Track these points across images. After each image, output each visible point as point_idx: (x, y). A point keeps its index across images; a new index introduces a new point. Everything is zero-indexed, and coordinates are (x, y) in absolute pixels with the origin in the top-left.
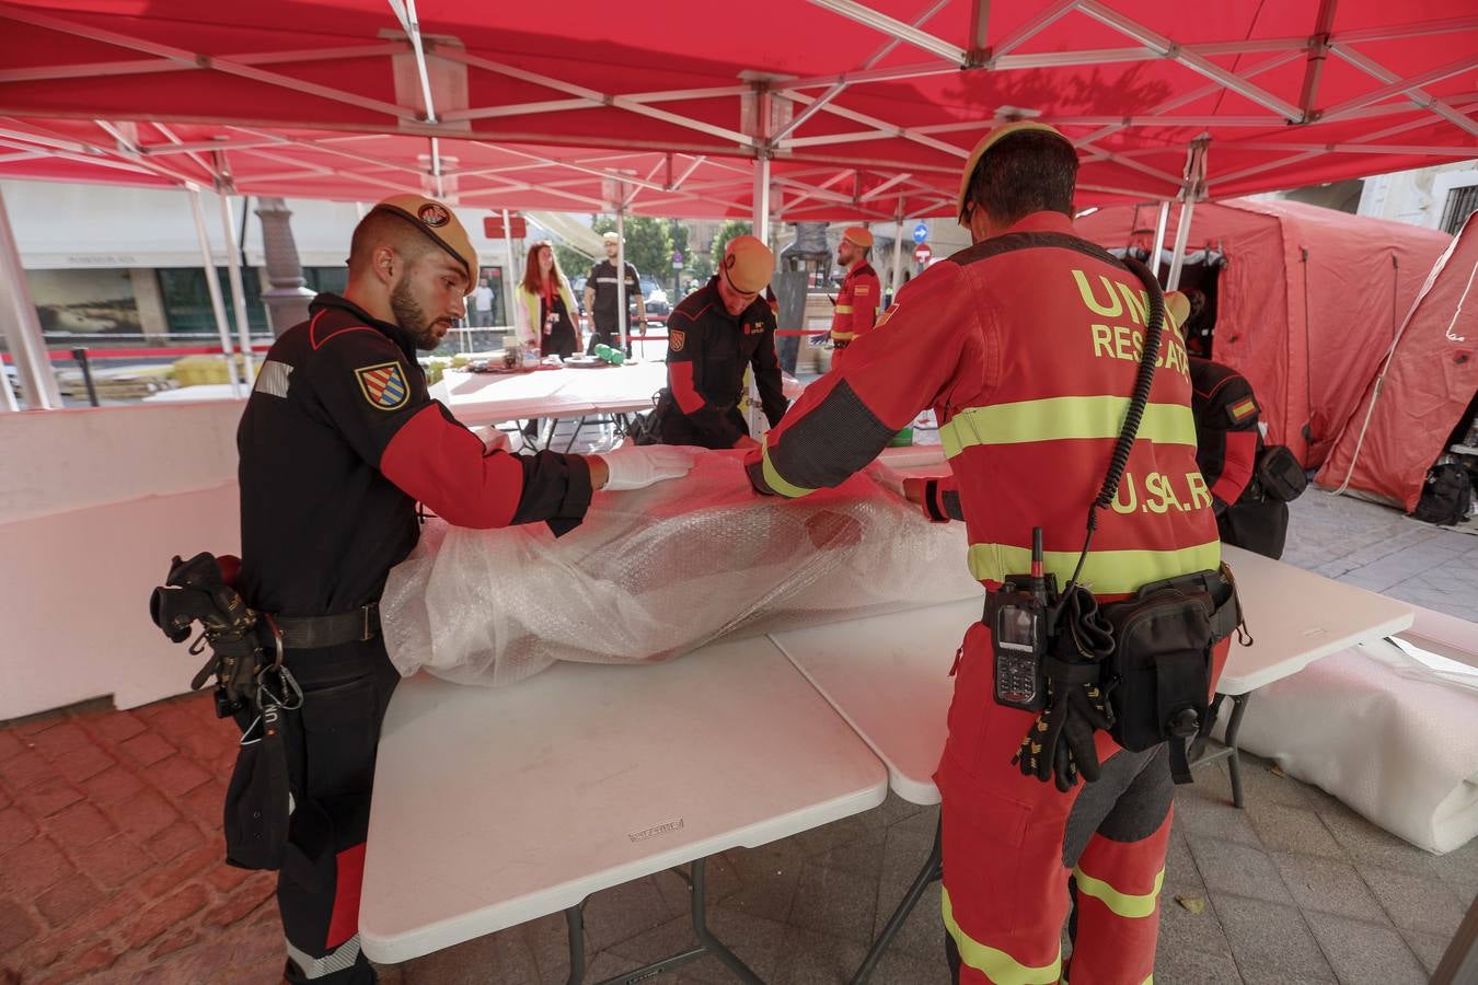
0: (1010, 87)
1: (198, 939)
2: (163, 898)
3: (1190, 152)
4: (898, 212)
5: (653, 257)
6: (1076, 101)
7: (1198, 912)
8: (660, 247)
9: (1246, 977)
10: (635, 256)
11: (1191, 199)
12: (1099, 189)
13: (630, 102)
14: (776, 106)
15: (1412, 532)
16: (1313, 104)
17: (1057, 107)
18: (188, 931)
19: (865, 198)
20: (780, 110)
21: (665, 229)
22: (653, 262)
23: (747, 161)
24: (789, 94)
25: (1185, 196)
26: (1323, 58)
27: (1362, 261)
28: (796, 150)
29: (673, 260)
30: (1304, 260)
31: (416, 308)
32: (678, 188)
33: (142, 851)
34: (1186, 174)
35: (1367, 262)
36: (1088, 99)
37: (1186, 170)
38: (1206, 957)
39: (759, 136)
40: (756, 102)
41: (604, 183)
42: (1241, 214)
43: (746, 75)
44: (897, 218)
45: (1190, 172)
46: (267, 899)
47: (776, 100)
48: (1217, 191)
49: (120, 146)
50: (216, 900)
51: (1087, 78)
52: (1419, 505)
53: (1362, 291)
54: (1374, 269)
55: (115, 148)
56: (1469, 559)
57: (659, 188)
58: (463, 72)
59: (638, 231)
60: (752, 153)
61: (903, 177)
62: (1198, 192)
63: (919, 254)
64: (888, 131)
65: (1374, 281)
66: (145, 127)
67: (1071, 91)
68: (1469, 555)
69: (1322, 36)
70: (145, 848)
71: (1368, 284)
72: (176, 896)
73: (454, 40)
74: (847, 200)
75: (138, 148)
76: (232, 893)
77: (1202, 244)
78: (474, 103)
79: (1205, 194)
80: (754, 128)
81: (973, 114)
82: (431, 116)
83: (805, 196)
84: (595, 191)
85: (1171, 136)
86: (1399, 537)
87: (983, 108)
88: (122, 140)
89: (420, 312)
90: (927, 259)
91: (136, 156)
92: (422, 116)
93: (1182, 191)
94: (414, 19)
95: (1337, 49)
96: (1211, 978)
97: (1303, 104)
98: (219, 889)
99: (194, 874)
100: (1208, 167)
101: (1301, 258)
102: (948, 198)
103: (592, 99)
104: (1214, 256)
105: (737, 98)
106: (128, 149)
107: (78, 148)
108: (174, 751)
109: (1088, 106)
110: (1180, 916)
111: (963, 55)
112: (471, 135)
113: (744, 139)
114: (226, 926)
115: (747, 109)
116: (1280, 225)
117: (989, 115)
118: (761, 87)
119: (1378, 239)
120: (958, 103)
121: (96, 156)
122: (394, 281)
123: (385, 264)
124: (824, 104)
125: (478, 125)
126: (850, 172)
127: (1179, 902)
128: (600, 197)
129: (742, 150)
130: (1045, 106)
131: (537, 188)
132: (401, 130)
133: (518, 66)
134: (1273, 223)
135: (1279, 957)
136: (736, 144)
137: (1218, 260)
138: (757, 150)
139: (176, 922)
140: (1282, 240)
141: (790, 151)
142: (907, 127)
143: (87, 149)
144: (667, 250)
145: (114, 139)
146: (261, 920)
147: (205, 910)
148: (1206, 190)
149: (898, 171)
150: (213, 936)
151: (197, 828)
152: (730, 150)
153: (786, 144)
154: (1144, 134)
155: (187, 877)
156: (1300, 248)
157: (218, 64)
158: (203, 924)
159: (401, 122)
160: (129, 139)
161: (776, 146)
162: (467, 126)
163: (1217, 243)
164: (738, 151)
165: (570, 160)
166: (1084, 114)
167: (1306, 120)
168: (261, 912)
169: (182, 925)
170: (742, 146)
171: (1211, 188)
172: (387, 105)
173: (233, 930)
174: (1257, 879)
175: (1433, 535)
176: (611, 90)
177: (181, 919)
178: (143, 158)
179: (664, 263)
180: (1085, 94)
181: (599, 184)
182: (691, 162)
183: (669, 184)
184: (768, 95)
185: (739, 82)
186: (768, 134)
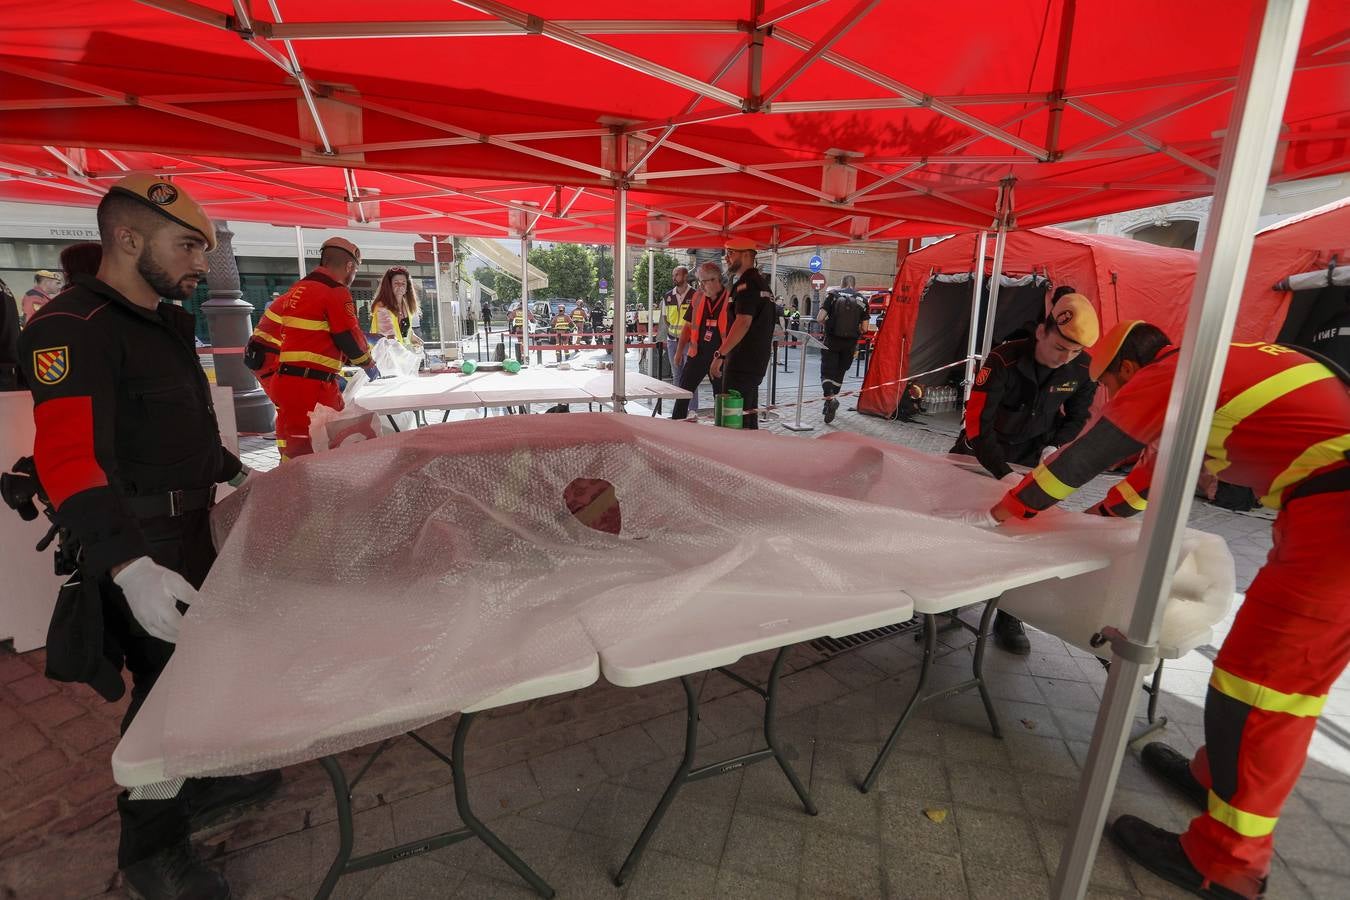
0: (833, 132)
1: (43, 844)
2: (17, 812)
3: (1000, 189)
4: (774, 241)
5: (580, 283)
6: (893, 144)
7: (940, 821)
8: (586, 274)
9: (969, 872)
10: (563, 282)
11: (1004, 228)
12: (921, 219)
13: (503, 141)
14: (632, 145)
15: (1211, 515)
16: (1056, 145)
17: (877, 148)
18: (35, 837)
19: (732, 226)
20: (635, 149)
21: (591, 258)
22: (580, 287)
23: (610, 191)
24: (641, 134)
25: (998, 225)
26: (1061, 110)
27: (1169, 285)
28: (650, 181)
29: (598, 286)
30: (1114, 283)
31: (161, 272)
32: (566, 215)
33: (7, 772)
34: (998, 208)
35: (1175, 286)
36: (903, 143)
37: (998, 204)
38: (938, 857)
39: (617, 169)
40: (614, 142)
41: (511, 212)
42: (1060, 244)
43: (604, 120)
44: (772, 246)
45: (1001, 206)
46: (112, 812)
47: (631, 140)
48: (1024, 222)
49: (69, 172)
50: (67, 812)
51: (898, 124)
52: (1217, 492)
53: (1172, 310)
54: (1180, 292)
55: (66, 172)
56: (1255, 538)
57: (549, 215)
58: (358, 113)
59: (566, 260)
60: (612, 184)
61: (762, 208)
62: (1008, 223)
63: (814, 282)
64: (731, 167)
65: (1181, 302)
66: (93, 155)
67: (887, 136)
68: (1255, 535)
69: (1058, 93)
70: (10, 769)
71: (1177, 304)
72: (31, 809)
73: (350, 88)
74: (719, 228)
75: (85, 172)
76: (83, 807)
77: (1030, 269)
78: (367, 140)
79: (1014, 224)
80: (613, 163)
81: (806, 154)
82: (328, 149)
83: (686, 226)
84: (502, 219)
85: (983, 176)
86: (1198, 520)
87: (813, 150)
88: (72, 166)
89: (166, 274)
90: (822, 286)
91: (85, 181)
92: (320, 148)
93: (996, 221)
94: (298, 68)
95: (1071, 102)
96: (937, 874)
97: (1048, 147)
98: (71, 804)
99: (51, 791)
100: (1015, 202)
101: (1110, 281)
102: (813, 229)
103: (470, 138)
104: (1041, 279)
105: (598, 138)
106: (76, 173)
107: (32, 171)
108: (56, 690)
109: (905, 148)
110: (924, 825)
111: (740, 101)
112: (364, 164)
113: (605, 173)
114: (71, 834)
115: (606, 147)
116: (1092, 251)
117: (819, 156)
118: (618, 130)
119: (1182, 266)
120: (791, 144)
121: (48, 180)
122: (138, 252)
123: (127, 239)
124: (663, 142)
125: (371, 157)
126: (720, 204)
127: (925, 813)
128: (507, 225)
129: (603, 181)
130: (867, 149)
131: (450, 216)
132: (304, 160)
133: (406, 109)
134: (1085, 251)
135: (1001, 857)
136: (598, 177)
137: (1044, 282)
138: (616, 182)
139: (26, 831)
140: (1095, 266)
141: (645, 183)
142: (746, 165)
143: (39, 173)
144: (592, 277)
145: (66, 166)
146: (104, 829)
147: (55, 821)
148: (1015, 222)
149: (757, 203)
150: (57, 843)
151: (64, 754)
152: (593, 182)
153: (642, 177)
154: (958, 172)
155: (44, 794)
156: (1109, 272)
157: (144, 102)
158: (51, 832)
159: (304, 153)
160: (80, 165)
161: (632, 178)
162: (361, 157)
163: (1042, 268)
164: (599, 182)
165: (470, 190)
166: (903, 154)
167: (1051, 159)
168: (105, 823)
169: (31, 833)
170: (603, 179)
171: (1018, 219)
172: (293, 139)
173: (76, 837)
174: (999, 795)
175: (1229, 519)
176: (486, 129)
177: (30, 828)
178: (90, 181)
179: (589, 288)
180: (899, 139)
181: (507, 214)
182: (574, 193)
183: (558, 212)
184: (624, 136)
185: (599, 126)
186: (624, 168)
